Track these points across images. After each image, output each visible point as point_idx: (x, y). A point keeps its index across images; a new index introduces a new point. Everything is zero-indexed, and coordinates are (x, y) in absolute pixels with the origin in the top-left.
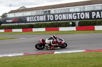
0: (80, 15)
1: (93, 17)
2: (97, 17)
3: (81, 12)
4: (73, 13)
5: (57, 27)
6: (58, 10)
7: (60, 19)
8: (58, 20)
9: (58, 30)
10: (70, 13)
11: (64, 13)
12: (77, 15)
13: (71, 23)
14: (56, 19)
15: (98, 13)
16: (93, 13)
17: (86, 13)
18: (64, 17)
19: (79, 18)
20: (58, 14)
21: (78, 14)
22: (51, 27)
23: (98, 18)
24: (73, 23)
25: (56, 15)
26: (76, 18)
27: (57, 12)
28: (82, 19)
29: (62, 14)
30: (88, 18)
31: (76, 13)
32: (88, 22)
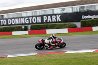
0: (32, 19)
1: (45, 21)
2: (48, 21)
3: (32, 17)
4: (25, 18)
5: (10, 31)
6: (11, 15)
7: (13, 24)
8: (11, 24)
9: (11, 34)
10: (22, 18)
11: (17, 18)
13: (23, 28)
14: (9, 24)
15: (49, 17)
16: (44, 17)
17: (38, 18)
18: (17, 21)
19: (31, 22)
20: (11, 19)
21: (30, 18)
22: (4, 31)
23: (50, 22)
24: (25, 27)
25: (9, 20)
26: (28, 22)
27: (10, 17)
29: (14, 18)
30: (40, 22)
31: (28, 17)
32: (39, 26)
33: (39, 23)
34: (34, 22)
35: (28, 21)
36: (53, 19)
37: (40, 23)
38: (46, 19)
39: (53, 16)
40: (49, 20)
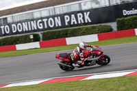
0: (47, 22)
1: (67, 24)
2: (72, 23)
3: (48, 18)
4: (37, 20)
7: (20, 31)
8: (17, 32)
9: (15, 49)
10: (33, 20)
11: (24, 21)
12: (43, 22)
14: (14, 32)
15: (73, 16)
16: (66, 17)
17: (56, 18)
18: (25, 27)
19: (46, 27)
20: (16, 23)
21: (45, 20)
23: (74, 25)
25: (13, 25)
26: (41, 28)
28: (51, 28)
29: (21, 22)
30: (60, 25)
31: (42, 18)
33: (58, 27)
34: (52, 26)
35: (41, 24)
36: (79, 19)
37: (61, 27)
38: (68, 20)
39: (79, 15)
40: (74, 21)
